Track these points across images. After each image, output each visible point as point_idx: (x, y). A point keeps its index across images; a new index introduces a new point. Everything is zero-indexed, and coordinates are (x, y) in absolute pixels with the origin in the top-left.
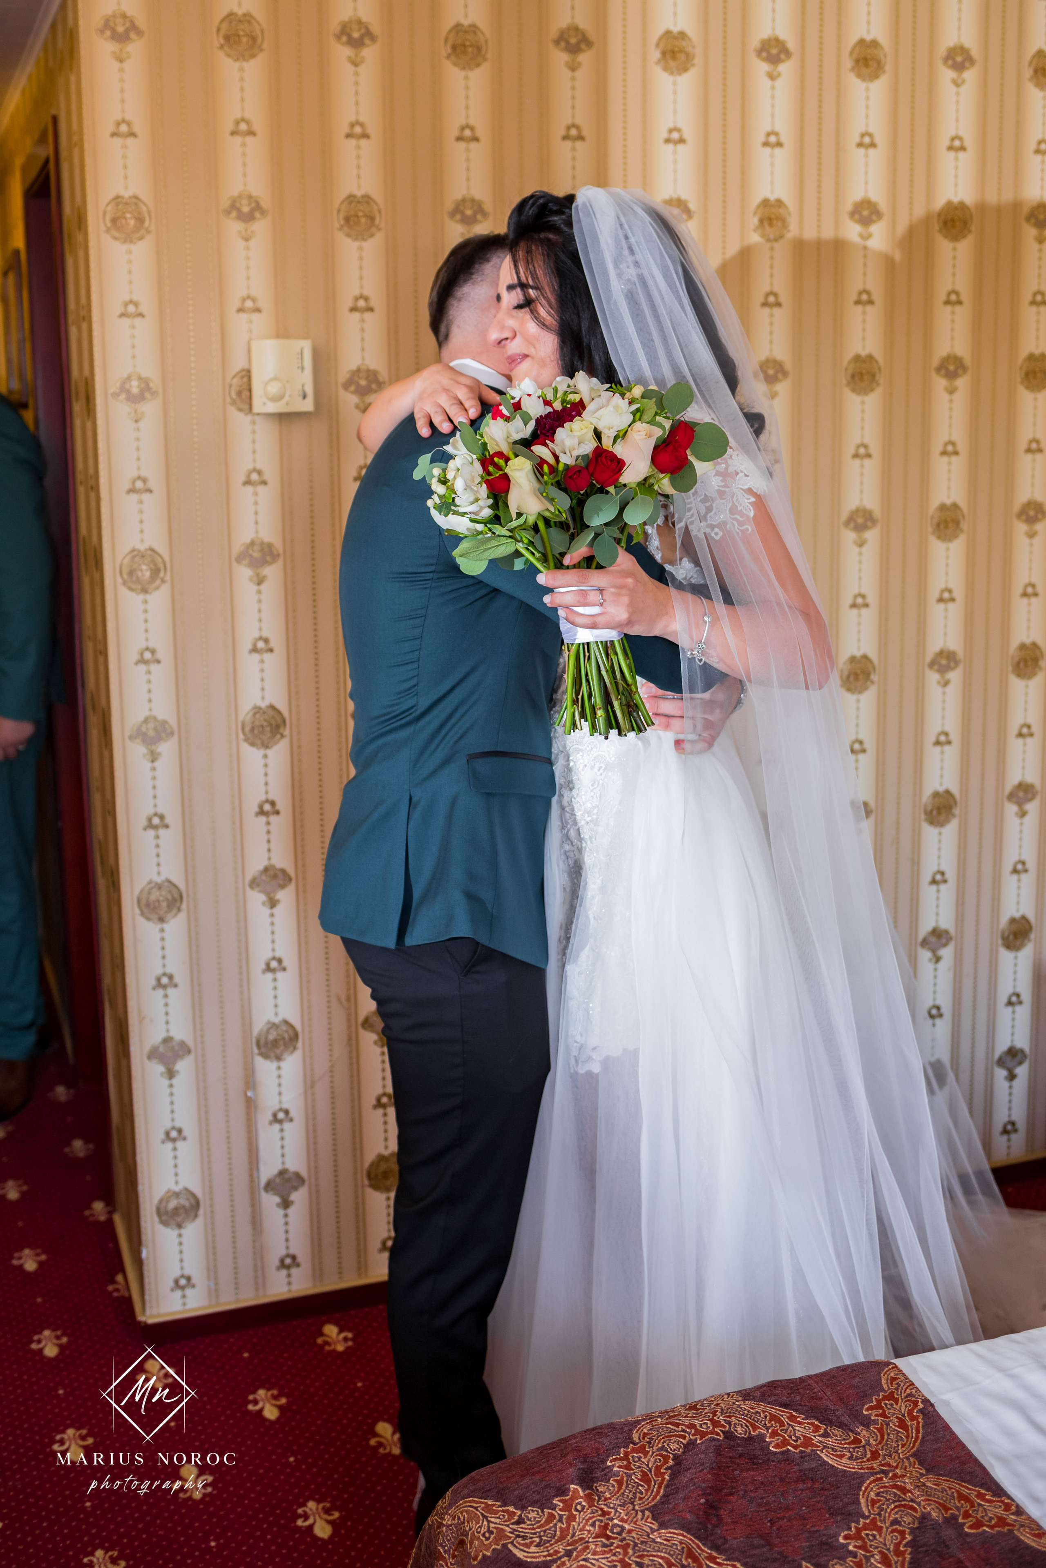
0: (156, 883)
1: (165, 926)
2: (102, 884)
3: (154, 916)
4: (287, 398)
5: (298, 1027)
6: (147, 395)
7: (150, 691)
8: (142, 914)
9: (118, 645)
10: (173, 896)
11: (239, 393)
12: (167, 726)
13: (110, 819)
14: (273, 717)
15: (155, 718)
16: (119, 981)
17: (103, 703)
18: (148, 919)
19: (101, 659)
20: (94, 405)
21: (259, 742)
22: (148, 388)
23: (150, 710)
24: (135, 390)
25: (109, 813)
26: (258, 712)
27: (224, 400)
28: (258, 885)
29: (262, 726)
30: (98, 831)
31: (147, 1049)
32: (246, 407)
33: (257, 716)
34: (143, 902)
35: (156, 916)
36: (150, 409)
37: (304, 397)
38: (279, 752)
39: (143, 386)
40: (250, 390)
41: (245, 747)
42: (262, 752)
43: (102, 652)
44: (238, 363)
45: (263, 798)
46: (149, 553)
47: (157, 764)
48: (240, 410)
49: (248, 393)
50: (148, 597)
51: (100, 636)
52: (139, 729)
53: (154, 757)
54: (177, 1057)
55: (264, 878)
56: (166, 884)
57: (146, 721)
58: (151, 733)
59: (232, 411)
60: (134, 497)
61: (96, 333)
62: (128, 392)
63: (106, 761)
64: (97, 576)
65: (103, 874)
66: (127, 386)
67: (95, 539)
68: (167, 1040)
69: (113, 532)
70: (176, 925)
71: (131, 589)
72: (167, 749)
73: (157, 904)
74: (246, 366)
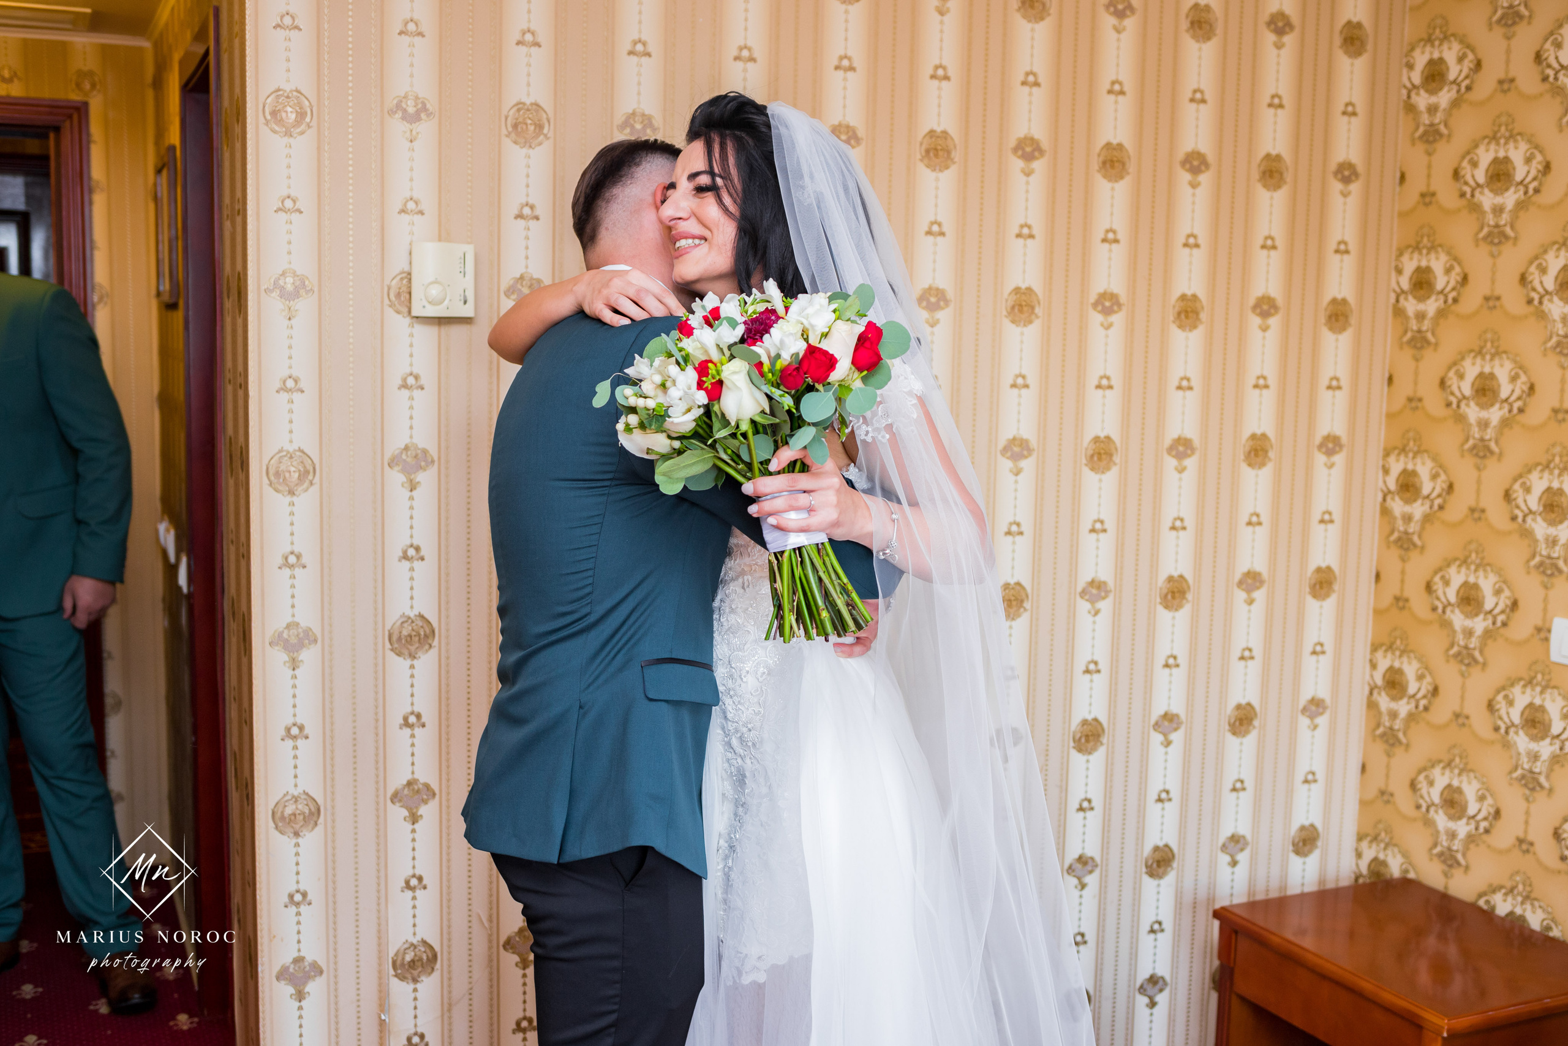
0: (293, 797)
1: (300, 840)
2: (234, 798)
3: (289, 831)
4: (446, 302)
5: (437, 948)
6: (302, 292)
7: (293, 596)
8: (277, 828)
9: (262, 548)
10: (310, 809)
11: (398, 295)
12: (310, 633)
13: (246, 729)
14: (422, 627)
15: (298, 624)
16: (249, 899)
17: (244, 608)
18: (282, 833)
19: (243, 563)
20: (246, 300)
21: (406, 652)
22: (304, 285)
23: (293, 616)
24: (289, 287)
25: (246, 722)
26: (407, 621)
27: (382, 302)
28: (400, 801)
29: (411, 636)
30: (232, 742)
31: (276, 969)
32: (405, 310)
33: (405, 625)
34: (278, 815)
35: (292, 830)
36: (305, 306)
37: (465, 302)
38: (427, 661)
39: (298, 283)
40: (410, 293)
41: (391, 656)
42: (409, 662)
43: (245, 556)
44: (397, 264)
45: (409, 709)
46: (298, 453)
47: (297, 672)
48: (398, 312)
49: (408, 296)
50: (295, 499)
51: (243, 539)
52: (280, 635)
53: (294, 664)
54: (307, 978)
55: (406, 791)
56: (303, 797)
57: (288, 626)
58: (294, 640)
59: (390, 313)
60: (284, 396)
61: (250, 227)
62: (282, 288)
63: (245, 669)
64: (242, 476)
65: (237, 788)
66: (281, 282)
67: (241, 439)
68: (299, 960)
69: (260, 430)
70: (312, 840)
71: (277, 490)
72: (309, 656)
73: (293, 817)
74: (407, 269)
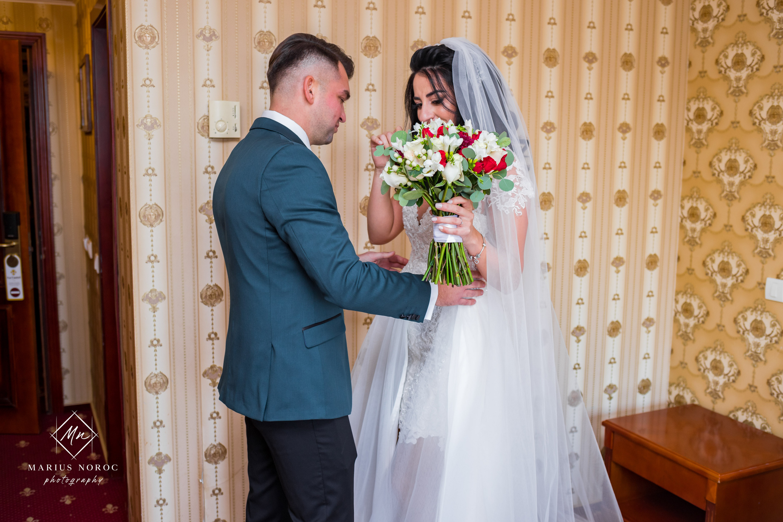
0: (155, 375)
1: (159, 396)
2: (125, 374)
3: (153, 391)
4: (226, 131)
5: (226, 447)
6: (155, 126)
7: (153, 276)
8: (147, 390)
9: (137, 253)
10: (163, 381)
11: (203, 127)
12: (162, 295)
13: (131, 341)
14: (217, 291)
15: (156, 290)
16: (134, 424)
17: (129, 282)
18: (150, 392)
19: (128, 260)
20: (128, 130)
21: (209, 303)
22: (156, 123)
23: (154, 286)
24: (149, 124)
25: (131, 338)
26: (209, 288)
27: (195, 131)
28: (207, 376)
29: (211, 295)
30: (124, 347)
31: (148, 459)
32: (206, 134)
33: (209, 290)
34: (148, 384)
35: (155, 391)
36: (157, 133)
37: (236, 130)
38: (219, 308)
39: (153, 122)
40: (208, 126)
41: (202, 305)
42: (210, 308)
43: (129, 256)
44: (202, 112)
45: (211, 331)
46: (155, 206)
47: (156, 313)
48: (203, 136)
49: (207, 127)
50: (153, 228)
51: (128, 248)
52: (147, 295)
53: (154, 310)
54: (163, 462)
55: (210, 371)
56: (160, 374)
57: (151, 291)
58: (154, 298)
59: (199, 136)
60: (147, 178)
61: (129, 94)
62: (145, 124)
63: (130, 313)
64: (127, 217)
65: (127, 370)
66: (145, 121)
67: (126, 199)
68: (159, 454)
69: (136, 195)
70: (164, 395)
71: (144, 224)
72: (162, 306)
73: (155, 385)
74: (207, 114)
